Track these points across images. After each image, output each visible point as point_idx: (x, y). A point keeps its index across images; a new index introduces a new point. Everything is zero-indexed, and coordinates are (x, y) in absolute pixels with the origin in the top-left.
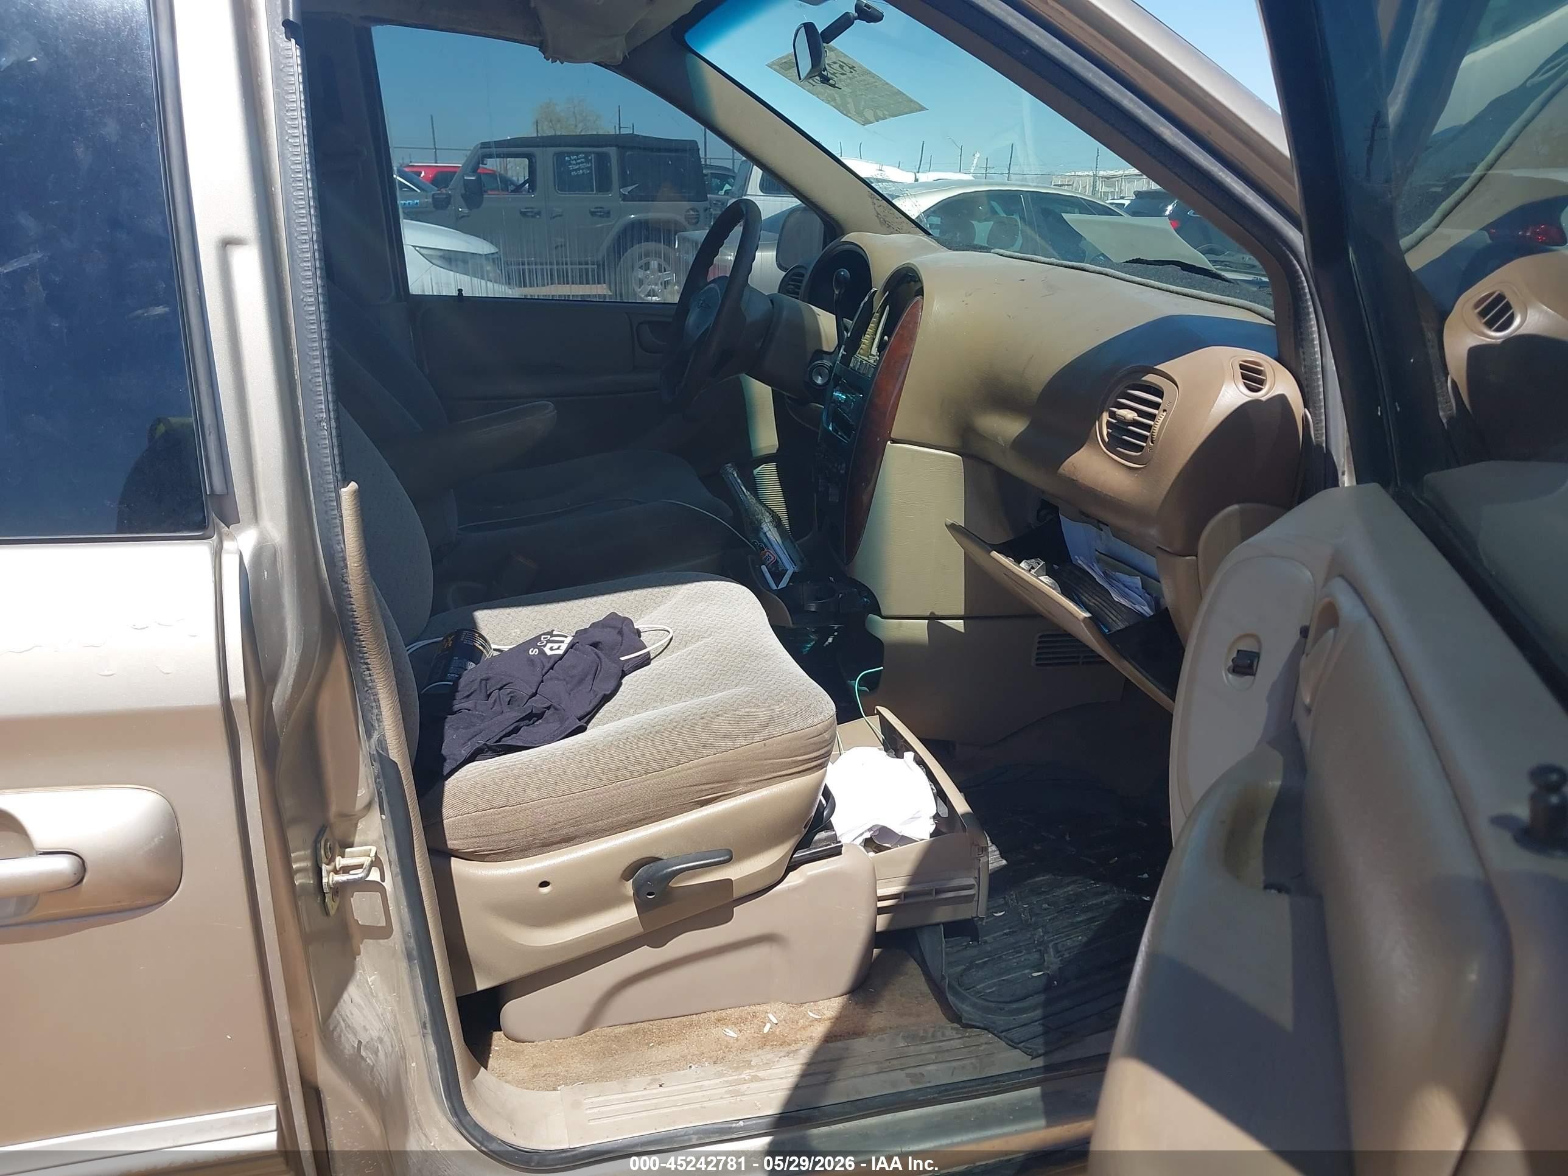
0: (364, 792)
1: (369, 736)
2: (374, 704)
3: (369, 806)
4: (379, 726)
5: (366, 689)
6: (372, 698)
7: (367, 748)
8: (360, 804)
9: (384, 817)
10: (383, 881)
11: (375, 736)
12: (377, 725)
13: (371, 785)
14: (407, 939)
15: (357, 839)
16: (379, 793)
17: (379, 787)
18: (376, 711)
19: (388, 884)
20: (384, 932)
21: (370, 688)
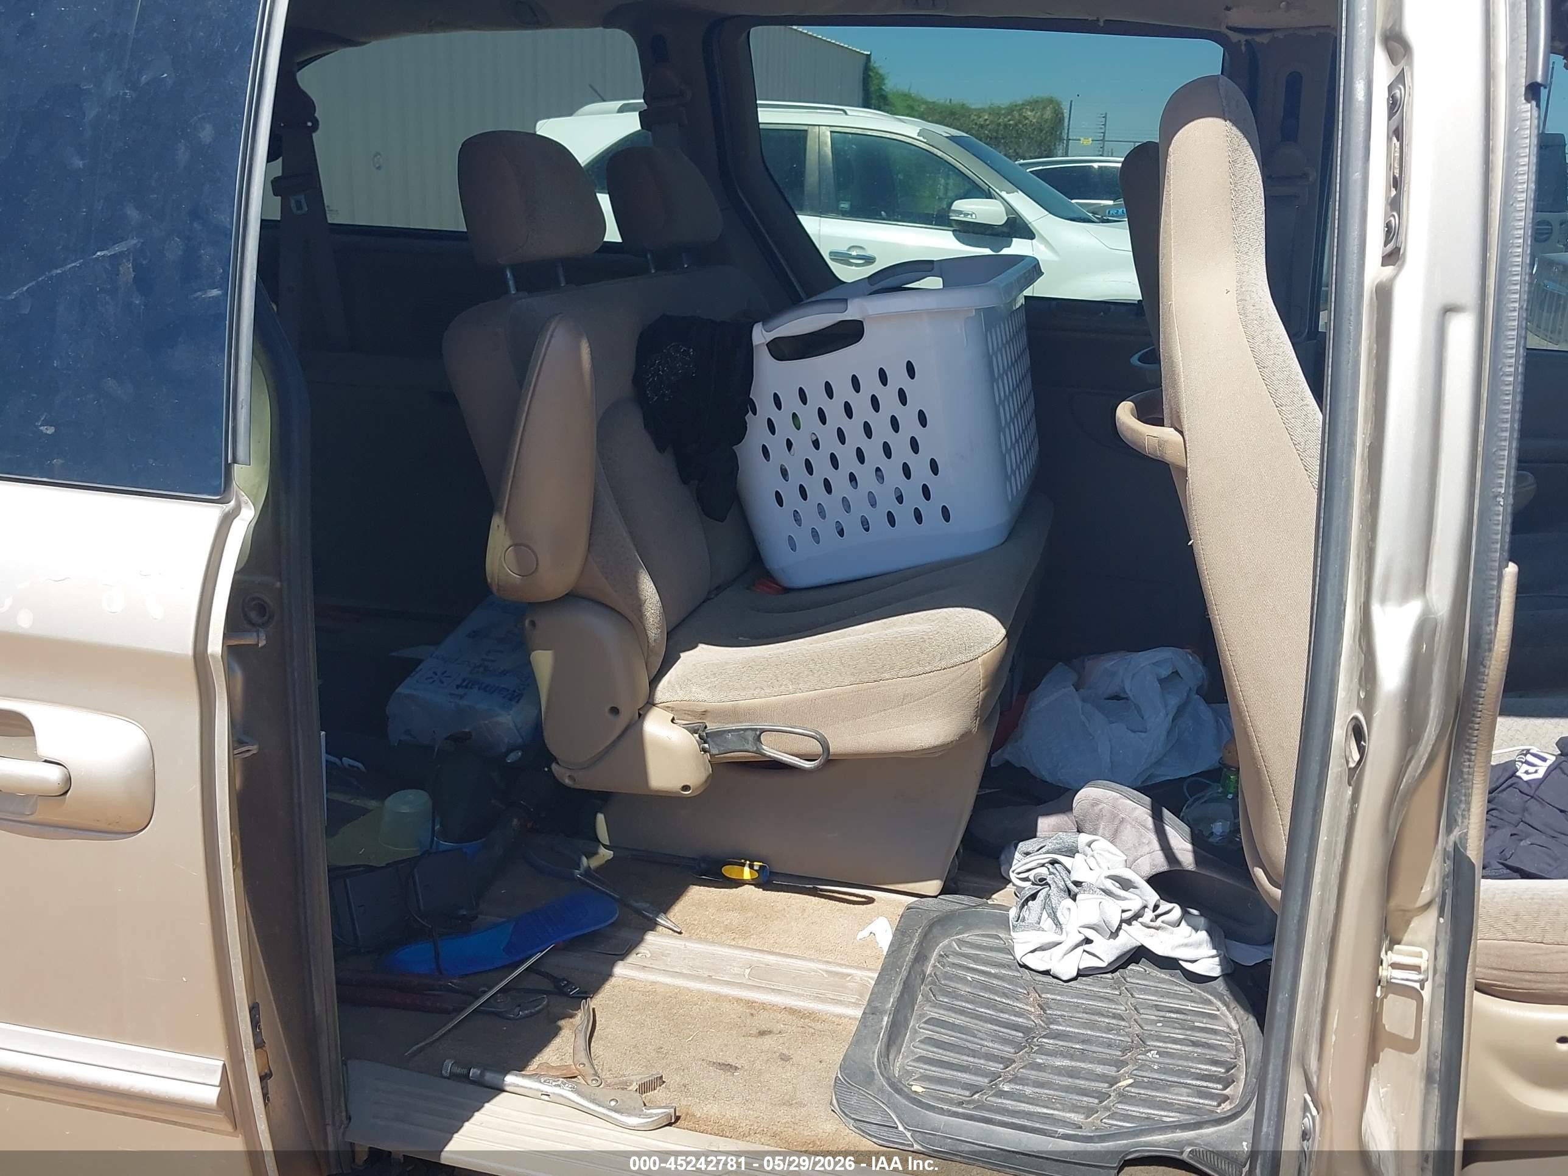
0: (1429, 889)
1: (1449, 830)
2: (1463, 798)
3: (1428, 905)
4: (1462, 822)
5: (1460, 780)
6: (1463, 791)
7: (1445, 842)
8: (1423, 900)
9: (1442, 920)
10: (1422, 989)
11: (1456, 833)
12: (1460, 821)
13: (1437, 884)
14: (1432, 1058)
15: (1406, 938)
16: (1444, 894)
17: (1445, 887)
18: (1463, 806)
19: (1426, 994)
20: (1409, 1046)
21: (1464, 780)
